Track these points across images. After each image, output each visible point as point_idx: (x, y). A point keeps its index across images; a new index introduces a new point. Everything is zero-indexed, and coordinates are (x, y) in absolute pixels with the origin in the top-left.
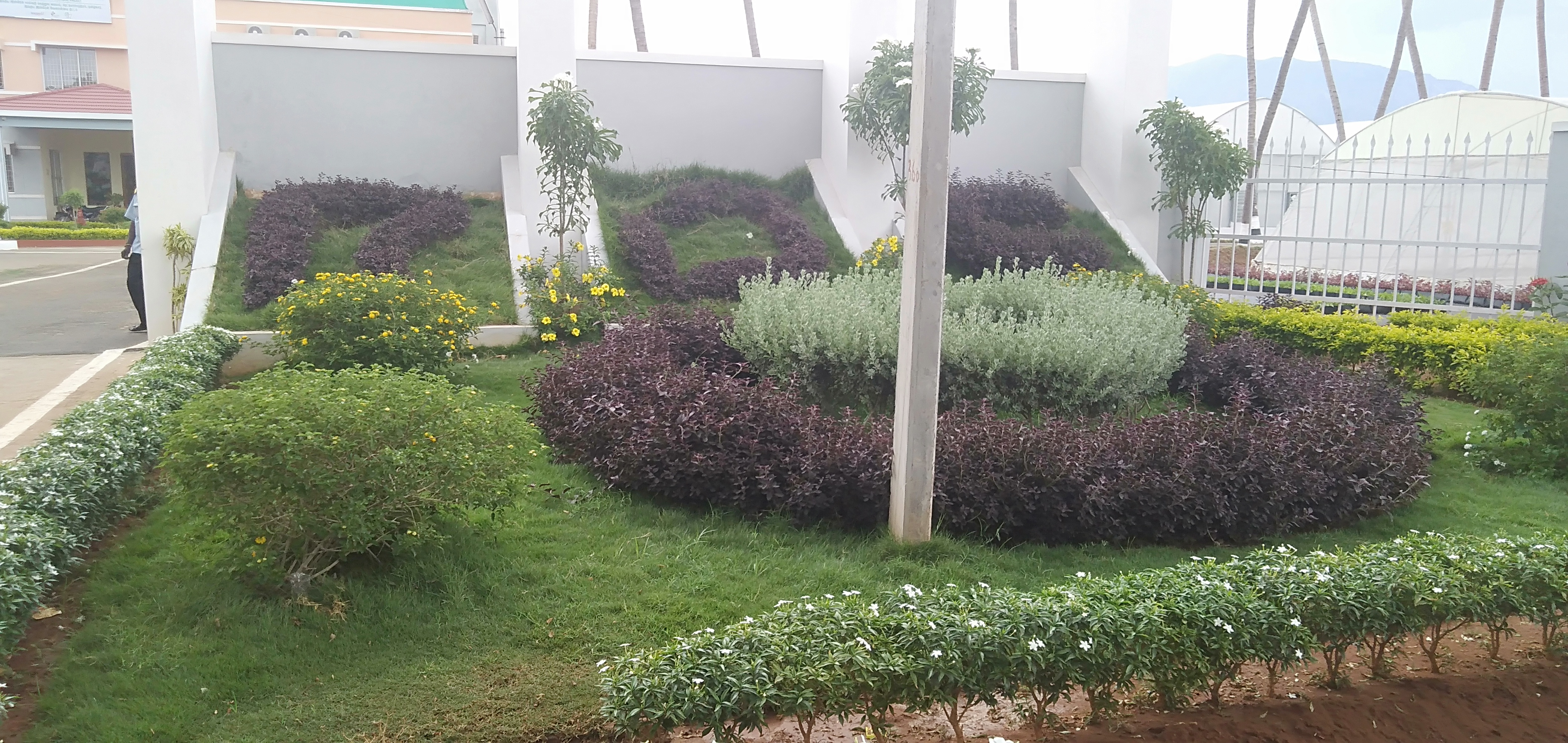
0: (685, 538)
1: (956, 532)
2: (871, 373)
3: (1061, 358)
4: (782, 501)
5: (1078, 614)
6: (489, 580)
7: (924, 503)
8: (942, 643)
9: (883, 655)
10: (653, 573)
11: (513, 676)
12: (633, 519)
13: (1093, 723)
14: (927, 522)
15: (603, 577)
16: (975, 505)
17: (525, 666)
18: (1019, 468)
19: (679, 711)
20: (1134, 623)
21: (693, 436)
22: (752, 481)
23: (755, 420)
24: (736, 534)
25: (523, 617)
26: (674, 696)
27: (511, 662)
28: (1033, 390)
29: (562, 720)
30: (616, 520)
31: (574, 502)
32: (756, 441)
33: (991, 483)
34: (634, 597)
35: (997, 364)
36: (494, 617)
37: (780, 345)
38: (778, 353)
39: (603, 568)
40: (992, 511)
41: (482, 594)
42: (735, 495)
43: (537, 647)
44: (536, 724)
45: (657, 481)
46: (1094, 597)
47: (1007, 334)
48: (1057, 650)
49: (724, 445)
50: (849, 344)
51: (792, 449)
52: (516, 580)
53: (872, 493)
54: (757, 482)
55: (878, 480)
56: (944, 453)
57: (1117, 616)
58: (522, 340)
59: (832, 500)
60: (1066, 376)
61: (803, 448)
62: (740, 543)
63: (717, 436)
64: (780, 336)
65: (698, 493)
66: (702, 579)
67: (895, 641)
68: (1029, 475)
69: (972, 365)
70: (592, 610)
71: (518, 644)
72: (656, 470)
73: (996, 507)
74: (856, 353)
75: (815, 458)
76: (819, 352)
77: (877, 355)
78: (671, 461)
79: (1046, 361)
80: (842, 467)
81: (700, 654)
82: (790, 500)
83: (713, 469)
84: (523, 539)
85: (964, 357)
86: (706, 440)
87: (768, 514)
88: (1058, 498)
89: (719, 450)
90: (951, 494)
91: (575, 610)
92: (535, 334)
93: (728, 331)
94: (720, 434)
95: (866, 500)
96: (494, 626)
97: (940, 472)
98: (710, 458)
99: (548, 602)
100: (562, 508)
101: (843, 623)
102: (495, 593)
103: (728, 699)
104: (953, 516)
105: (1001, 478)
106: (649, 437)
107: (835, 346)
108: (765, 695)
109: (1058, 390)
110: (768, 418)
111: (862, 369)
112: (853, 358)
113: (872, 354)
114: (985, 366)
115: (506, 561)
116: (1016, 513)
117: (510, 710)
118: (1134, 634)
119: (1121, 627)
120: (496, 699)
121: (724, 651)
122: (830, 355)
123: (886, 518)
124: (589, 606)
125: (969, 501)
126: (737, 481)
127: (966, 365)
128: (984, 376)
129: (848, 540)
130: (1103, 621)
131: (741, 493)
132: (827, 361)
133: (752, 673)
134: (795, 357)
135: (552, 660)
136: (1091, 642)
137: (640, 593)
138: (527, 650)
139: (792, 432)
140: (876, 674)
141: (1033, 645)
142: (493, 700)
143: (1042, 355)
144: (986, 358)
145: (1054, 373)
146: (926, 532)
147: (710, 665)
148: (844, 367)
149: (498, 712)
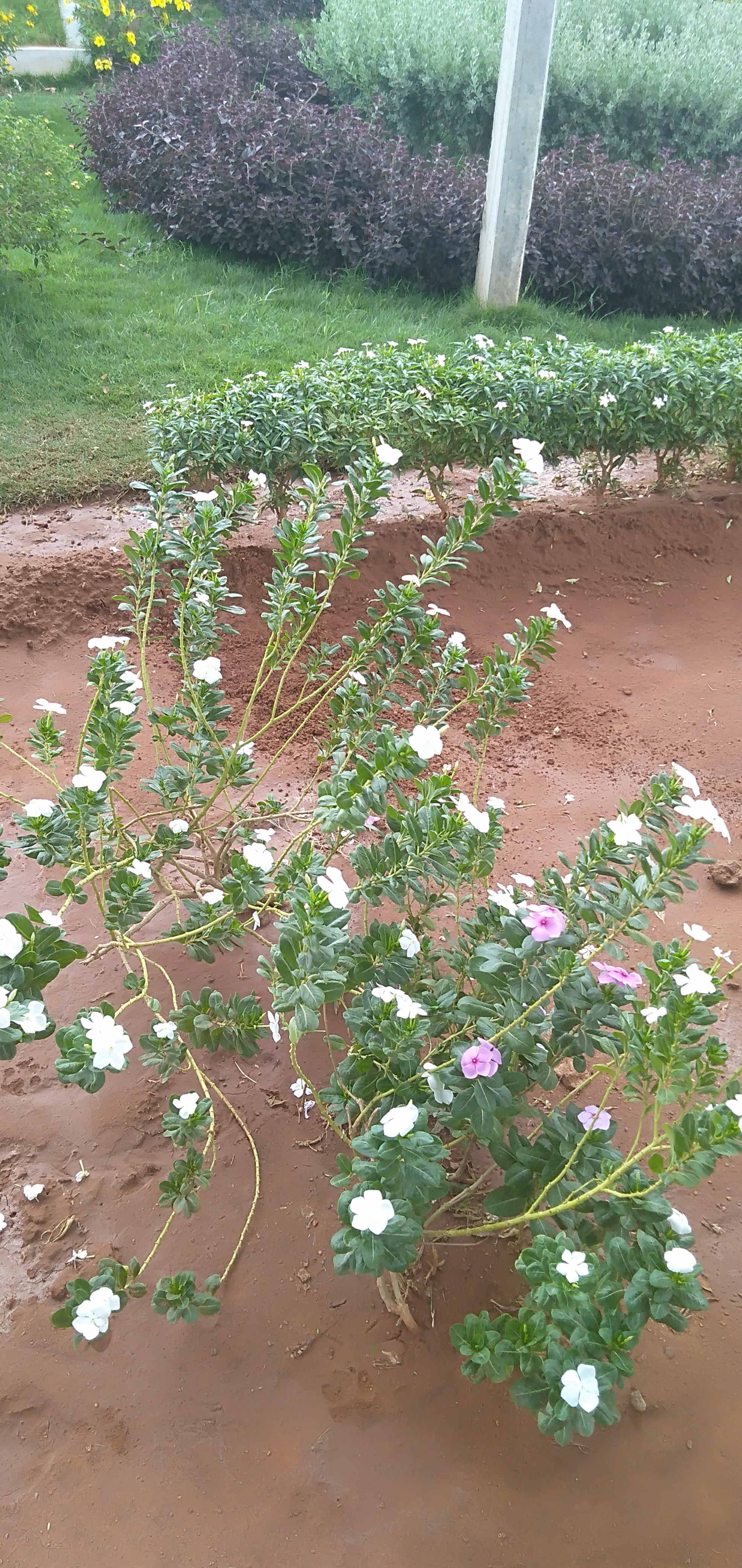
0: (251, 297)
1: (547, 297)
2: (472, 104)
3: (695, 90)
4: (358, 257)
5: (658, 369)
6: (39, 332)
7: (514, 260)
8: (508, 395)
9: (444, 407)
10: (215, 332)
11: (67, 429)
12: (195, 275)
13: (657, 491)
14: (515, 283)
15: (161, 335)
16: (572, 266)
17: (79, 421)
18: (627, 223)
19: (228, 454)
20: (716, 382)
21: (261, 175)
22: (325, 233)
23: (331, 157)
24: (307, 294)
25: (77, 372)
26: (223, 440)
27: (65, 416)
28: (656, 132)
29: (117, 472)
30: (177, 277)
31: (130, 255)
32: (331, 182)
33: (592, 241)
34: (194, 356)
35: (620, 96)
36: (45, 371)
37: (368, 67)
38: (365, 78)
39: (160, 325)
40: (589, 273)
41: (32, 347)
42: (306, 249)
43: (92, 403)
44: (91, 475)
45: (220, 230)
46: (678, 354)
47: (638, 54)
48: (629, 408)
49: (295, 186)
50: (449, 66)
51: (373, 194)
52: (68, 334)
53: (459, 249)
54: (331, 233)
55: (466, 233)
56: (544, 203)
57: (699, 374)
58: (73, 67)
59: (413, 257)
60: (697, 114)
61: (384, 193)
62: (309, 305)
63: (288, 176)
64: (369, 53)
65: (266, 246)
66: (267, 340)
67: (459, 394)
68: (635, 231)
69: (591, 96)
70: (149, 368)
71: (72, 399)
72: (219, 217)
73: (594, 269)
74: (456, 77)
75: (397, 204)
76: (413, 76)
77: (480, 80)
78: (235, 206)
79: (677, 93)
80: (428, 216)
81: (251, 399)
82: (368, 255)
83: (282, 216)
84: (76, 291)
85: (583, 85)
86: (275, 180)
87: (342, 272)
88: (664, 259)
89: (290, 194)
90: (546, 253)
91: (130, 366)
92: (87, 59)
93: (308, 50)
94: (291, 173)
95: (452, 257)
96: (46, 380)
97: (537, 225)
98: (280, 203)
99: (102, 357)
100: (119, 261)
101: (405, 371)
102: (45, 346)
103: (279, 445)
104: (546, 279)
105: (604, 234)
106: (210, 176)
107: (431, 69)
108: (317, 441)
109: (686, 133)
110: (347, 154)
111: (462, 100)
112: (452, 85)
113: (474, 79)
114: (605, 98)
115: (57, 314)
116: (616, 278)
117: (65, 461)
118: (713, 393)
119: (700, 385)
120: (50, 451)
121: (275, 395)
122: (425, 79)
123: (472, 280)
124: (146, 363)
125: (565, 262)
126: (308, 231)
127: (583, 97)
128: (603, 112)
129: (429, 303)
130: (682, 378)
131: (313, 248)
132: (423, 89)
133: (305, 418)
134: (384, 83)
135: (108, 415)
136: (666, 399)
137: (200, 353)
138: (81, 405)
139: (373, 173)
140: (435, 425)
141: (604, 401)
142: (47, 451)
143: (675, 85)
144: (608, 87)
145: (684, 111)
146: (514, 296)
147: (261, 409)
148: (441, 98)
149: (53, 462)
